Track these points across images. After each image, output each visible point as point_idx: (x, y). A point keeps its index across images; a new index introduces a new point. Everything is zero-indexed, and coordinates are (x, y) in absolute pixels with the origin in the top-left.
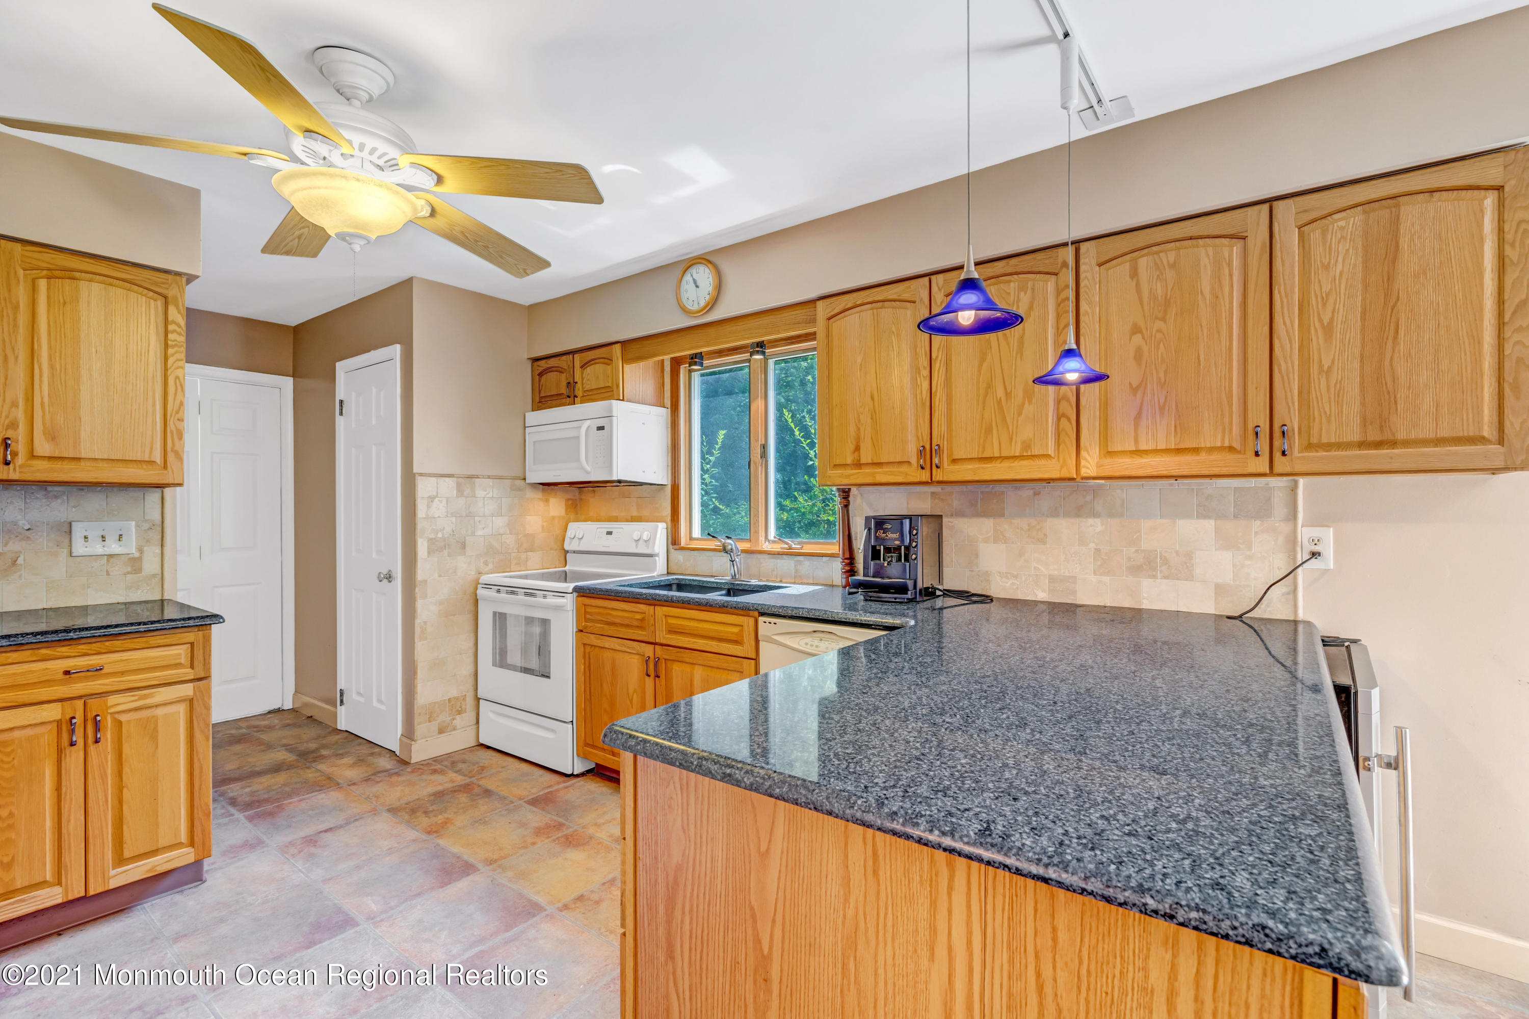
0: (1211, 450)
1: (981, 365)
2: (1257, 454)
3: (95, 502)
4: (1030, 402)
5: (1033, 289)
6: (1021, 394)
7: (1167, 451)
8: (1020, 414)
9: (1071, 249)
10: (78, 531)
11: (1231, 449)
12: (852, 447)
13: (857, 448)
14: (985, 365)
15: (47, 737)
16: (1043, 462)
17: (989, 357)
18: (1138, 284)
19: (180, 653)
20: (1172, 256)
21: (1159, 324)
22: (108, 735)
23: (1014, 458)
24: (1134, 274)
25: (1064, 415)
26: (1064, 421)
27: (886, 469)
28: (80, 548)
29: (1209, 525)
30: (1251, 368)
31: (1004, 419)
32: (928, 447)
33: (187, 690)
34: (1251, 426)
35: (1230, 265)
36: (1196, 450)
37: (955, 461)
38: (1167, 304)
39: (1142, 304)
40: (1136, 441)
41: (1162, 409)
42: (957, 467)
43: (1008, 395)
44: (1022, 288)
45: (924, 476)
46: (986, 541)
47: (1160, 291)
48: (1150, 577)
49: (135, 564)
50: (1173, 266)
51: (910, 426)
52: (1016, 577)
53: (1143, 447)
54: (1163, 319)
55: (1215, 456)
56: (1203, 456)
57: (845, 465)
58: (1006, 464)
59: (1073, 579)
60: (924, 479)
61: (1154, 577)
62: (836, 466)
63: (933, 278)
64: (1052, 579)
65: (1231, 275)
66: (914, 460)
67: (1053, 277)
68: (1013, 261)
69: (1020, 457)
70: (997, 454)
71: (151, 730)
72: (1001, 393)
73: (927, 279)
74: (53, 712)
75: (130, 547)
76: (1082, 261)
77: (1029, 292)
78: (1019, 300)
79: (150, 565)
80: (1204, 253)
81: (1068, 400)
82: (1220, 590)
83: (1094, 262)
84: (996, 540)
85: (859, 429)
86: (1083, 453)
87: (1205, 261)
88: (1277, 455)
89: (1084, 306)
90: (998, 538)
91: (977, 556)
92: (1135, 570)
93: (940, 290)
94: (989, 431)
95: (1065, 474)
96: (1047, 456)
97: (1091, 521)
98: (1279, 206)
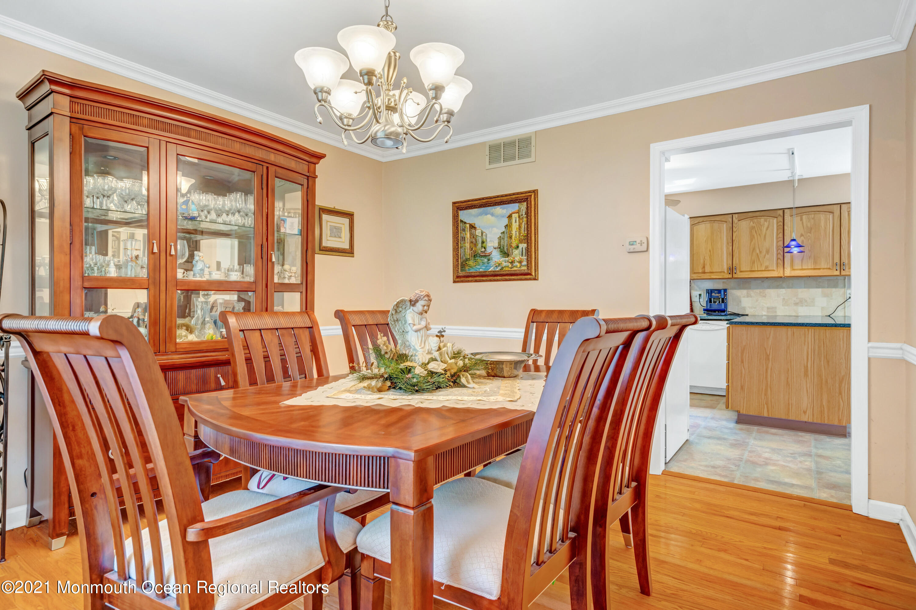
0: (824, 269)
1: (751, 243)
2: (837, 270)
4: (768, 254)
5: (769, 221)
6: (765, 252)
7: (827, 268)
8: (764, 257)
9: (782, 211)
11: (829, 268)
12: (702, 267)
13: (704, 267)
14: (752, 243)
16: (772, 272)
17: (754, 240)
18: (802, 223)
20: (813, 216)
21: (809, 234)
23: (763, 271)
24: (801, 220)
25: (779, 258)
26: (779, 260)
27: (715, 274)
29: (820, 290)
30: (835, 247)
31: (759, 259)
32: (731, 267)
34: (835, 263)
35: (829, 220)
36: (819, 269)
37: (741, 271)
38: (811, 229)
39: (804, 228)
40: (802, 266)
41: (810, 257)
42: (742, 273)
43: (760, 252)
44: (766, 221)
45: (730, 276)
46: (744, 297)
47: (809, 225)
48: (801, 306)
50: (813, 219)
51: (725, 260)
52: (755, 308)
53: (804, 268)
54: (810, 233)
55: (825, 270)
56: (821, 270)
57: (699, 273)
58: (759, 272)
59: (775, 308)
60: (730, 277)
61: (803, 306)
62: (695, 273)
63: (734, 215)
64: (768, 308)
65: (830, 222)
66: (726, 271)
67: (776, 219)
68: (763, 213)
69: (765, 270)
70: (756, 269)
72: (758, 251)
73: (731, 215)
76: (785, 215)
77: (768, 222)
78: (764, 224)
80: (822, 216)
81: (781, 254)
82: (823, 308)
83: (789, 215)
84: (748, 297)
85: (704, 261)
86: (785, 269)
87: (822, 218)
88: (842, 270)
89: (785, 228)
90: (748, 296)
91: (740, 302)
92: (796, 304)
93: (736, 219)
94: (754, 262)
95: (779, 275)
96: (774, 270)
97: (781, 290)
98: (843, 206)
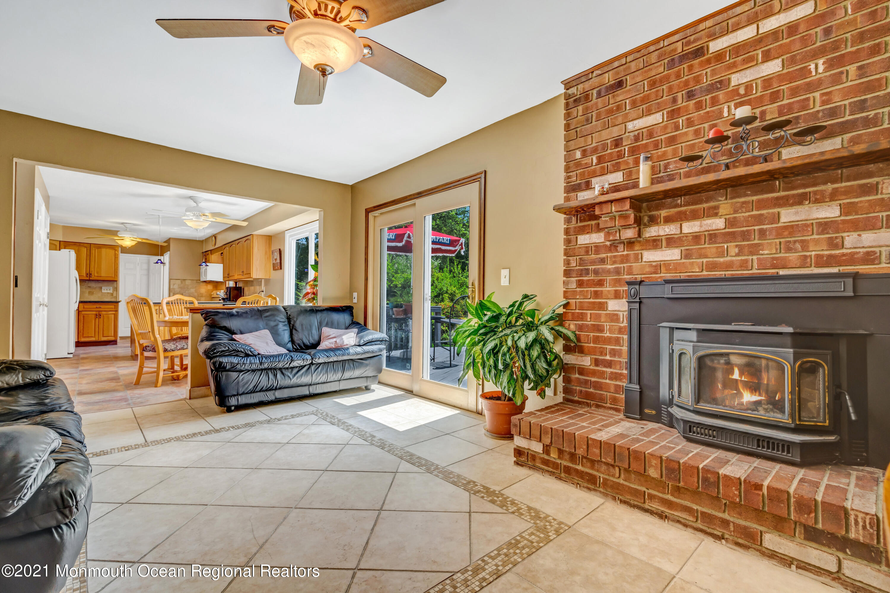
3: (106, 283)
10: (103, 288)
15: (94, 316)
19: (113, 306)
22: (102, 317)
28: (103, 291)
33: (114, 312)
49: (112, 294)
71: (108, 318)
74: (94, 313)
75: (111, 291)
79: (115, 295)
